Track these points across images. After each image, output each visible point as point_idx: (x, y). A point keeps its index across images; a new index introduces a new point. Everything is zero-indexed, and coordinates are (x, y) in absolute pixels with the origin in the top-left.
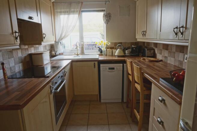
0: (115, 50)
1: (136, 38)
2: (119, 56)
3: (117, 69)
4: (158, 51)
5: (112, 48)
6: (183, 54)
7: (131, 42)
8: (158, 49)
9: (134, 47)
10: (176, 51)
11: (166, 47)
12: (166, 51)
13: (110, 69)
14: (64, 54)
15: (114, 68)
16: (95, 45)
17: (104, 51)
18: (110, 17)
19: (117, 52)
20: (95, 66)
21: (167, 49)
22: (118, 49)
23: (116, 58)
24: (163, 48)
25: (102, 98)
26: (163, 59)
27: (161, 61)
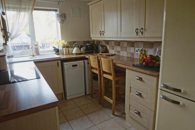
0: (72, 49)
1: (91, 37)
2: (76, 54)
3: (79, 66)
4: (110, 47)
5: (67, 47)
6: (134, 48)
7: (84, 41)
8: (110, 46)
9: (89, 45)
10: (127, 46)
11: (118, 43)
12: (118, 46)
13: (73, 66)
14: (14, 56)
15: (77, 65)
16: (27, 47)
17: (61, 50)
18: (65, 17)
19: (75, 50)
20: (58, 65)
21: (119, 45)
22: (75, 47)
23: (74, 56)
24: (115, 45)
25: (68, 95)
26: (116, 53)
27: (115, 55)
